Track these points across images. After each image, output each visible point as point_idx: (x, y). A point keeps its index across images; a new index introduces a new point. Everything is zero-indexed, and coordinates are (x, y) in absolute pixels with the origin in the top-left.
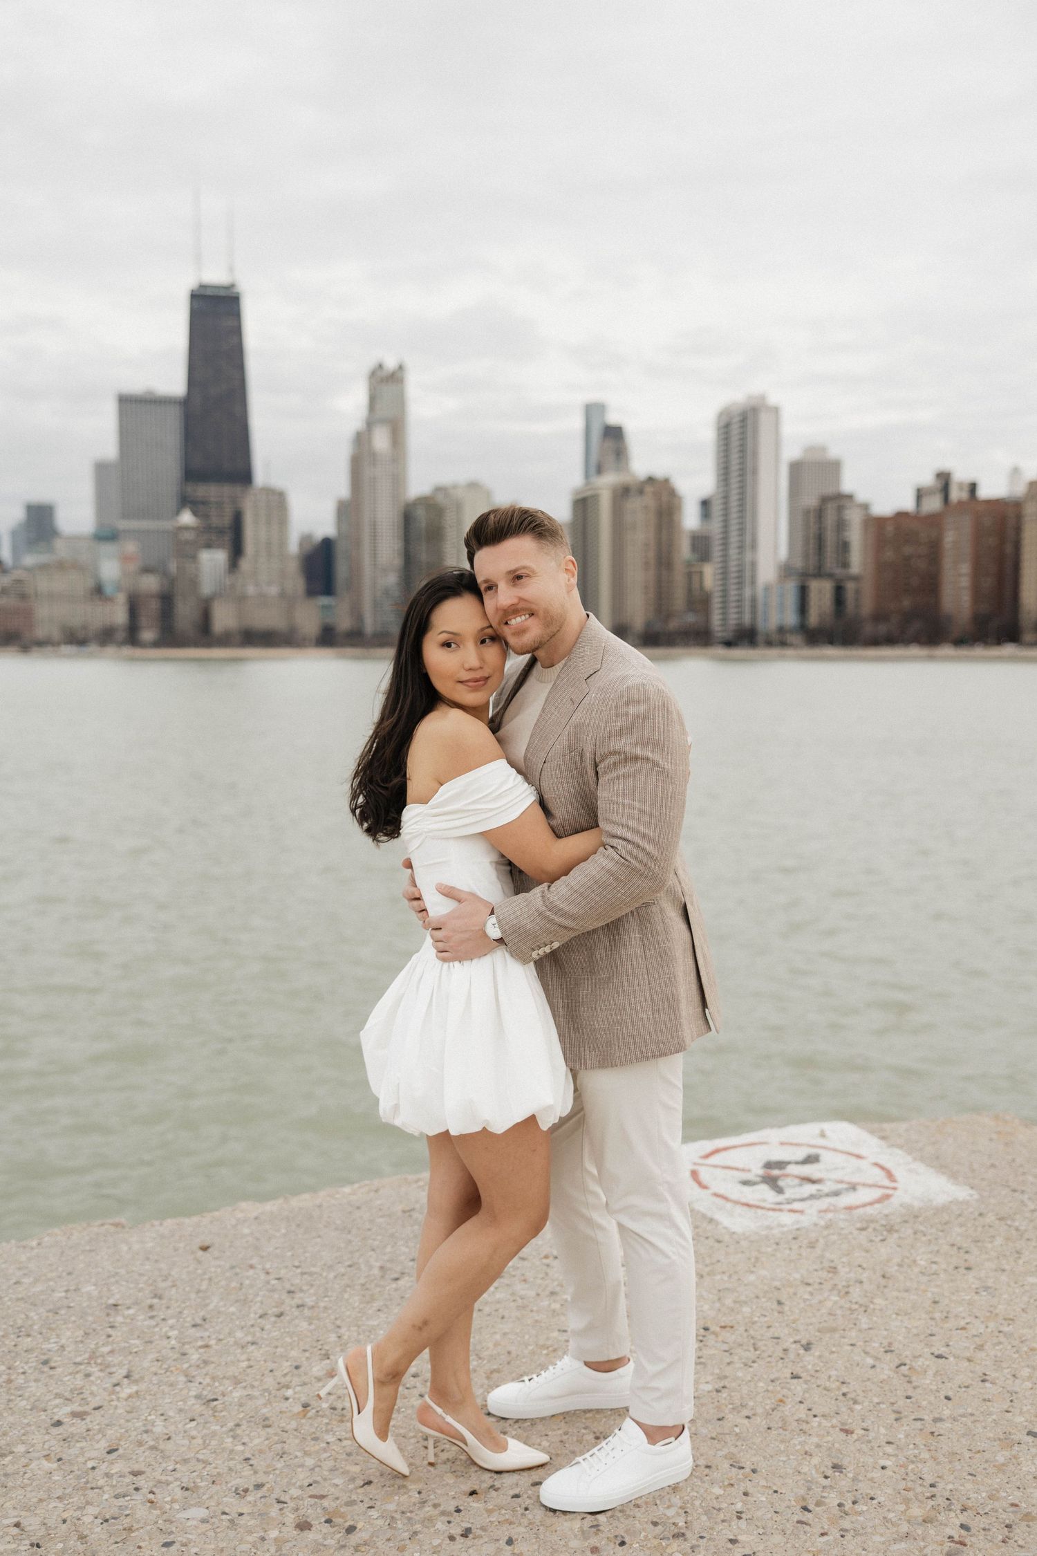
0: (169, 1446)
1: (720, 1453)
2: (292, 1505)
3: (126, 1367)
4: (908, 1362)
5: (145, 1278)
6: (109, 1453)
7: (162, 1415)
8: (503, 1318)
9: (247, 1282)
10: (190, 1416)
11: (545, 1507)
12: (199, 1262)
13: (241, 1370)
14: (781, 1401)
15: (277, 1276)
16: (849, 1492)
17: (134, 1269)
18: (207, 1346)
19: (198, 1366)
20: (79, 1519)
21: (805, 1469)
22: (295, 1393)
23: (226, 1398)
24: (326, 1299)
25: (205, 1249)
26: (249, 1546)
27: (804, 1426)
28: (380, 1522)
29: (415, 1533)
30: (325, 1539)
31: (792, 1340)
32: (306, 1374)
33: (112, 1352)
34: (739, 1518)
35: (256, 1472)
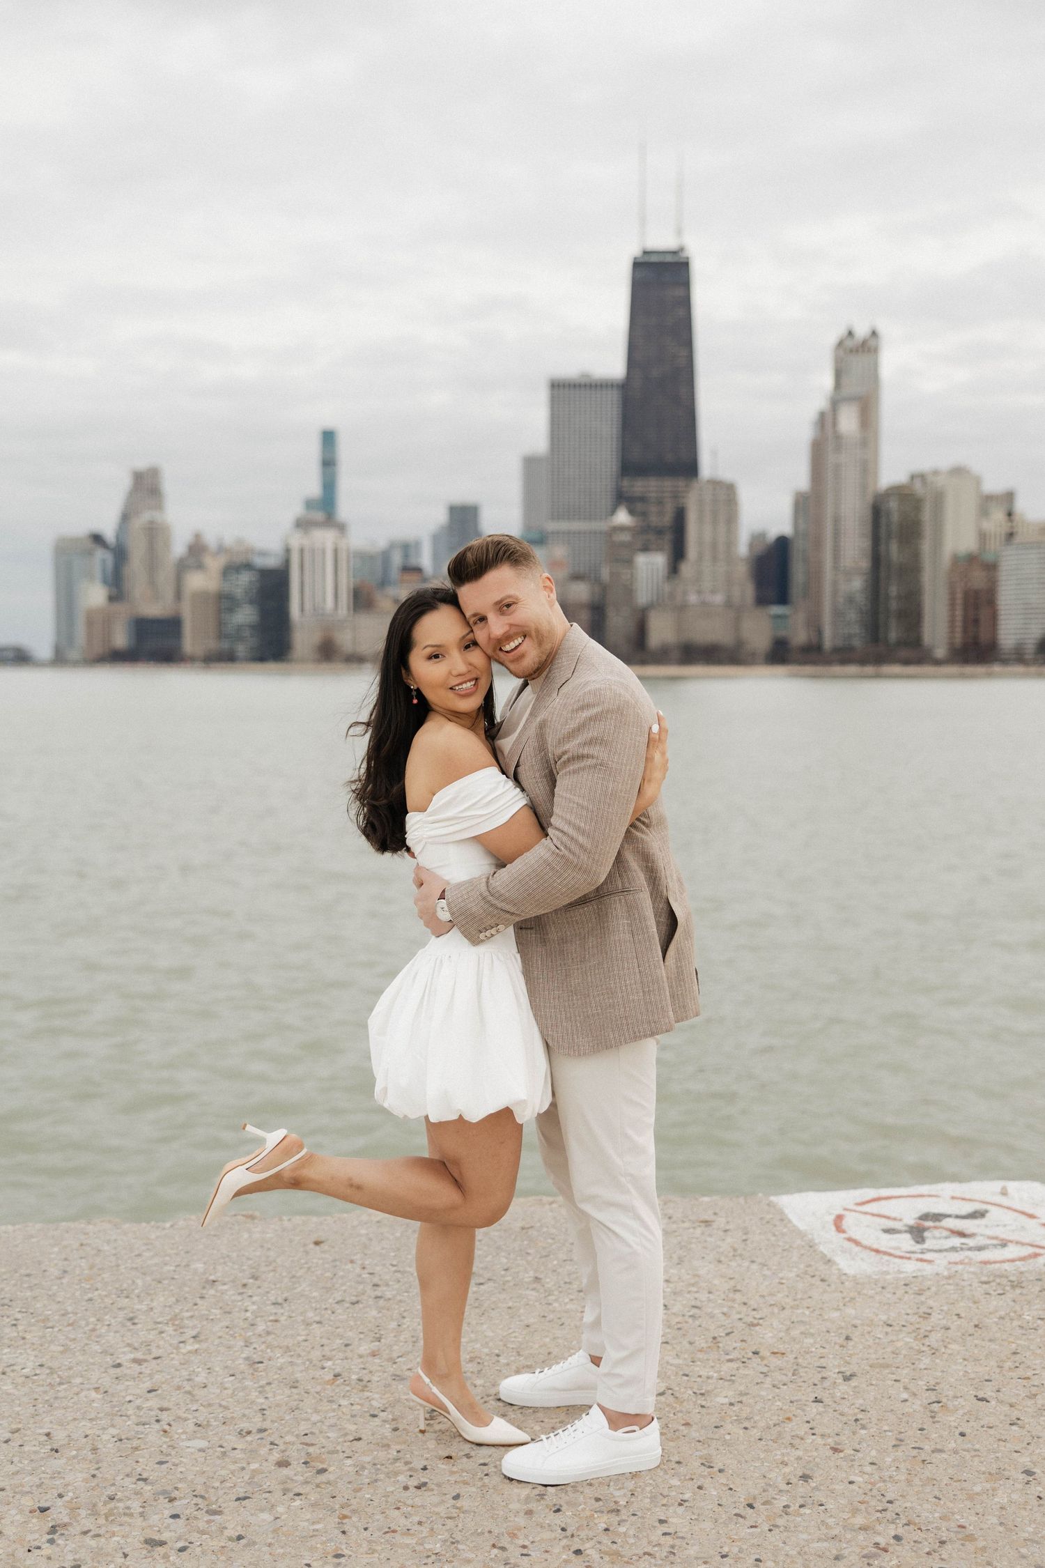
0: (200, 1393)
1: (697, 1453)
2: (282, 1447)
3: (199, 1329)
4: (944, 1400)
5: (251, 1262)
6: (149, 1392)
7: (209, 1369)
8: (562, 1324)
9: (341, 1273)
10: (231, 1372)
11: (505, 1476)
12: (307, 1253)
13: (296, 1342)
14: (789, 1419)
15: (371, 1271)
16: (802, 1497)
17: (247, 1254)
18: (276, 1321)
19: (260, 1335)
20: (99, 1436)
21: (772, 1475)
22: (333, 1365)
23: (270, 1362)
24: (406, 1294)
25: (317, 1243)
26: (228, 1472)
27: (796, 1442)
28: (350, 1469)
29: (376, 1481)
30: (295, 1475)
31: (837, 1371)
32: (351, 1351)
33: (192, 1317)
34: (680, 1505)
35: (264, 1420)
